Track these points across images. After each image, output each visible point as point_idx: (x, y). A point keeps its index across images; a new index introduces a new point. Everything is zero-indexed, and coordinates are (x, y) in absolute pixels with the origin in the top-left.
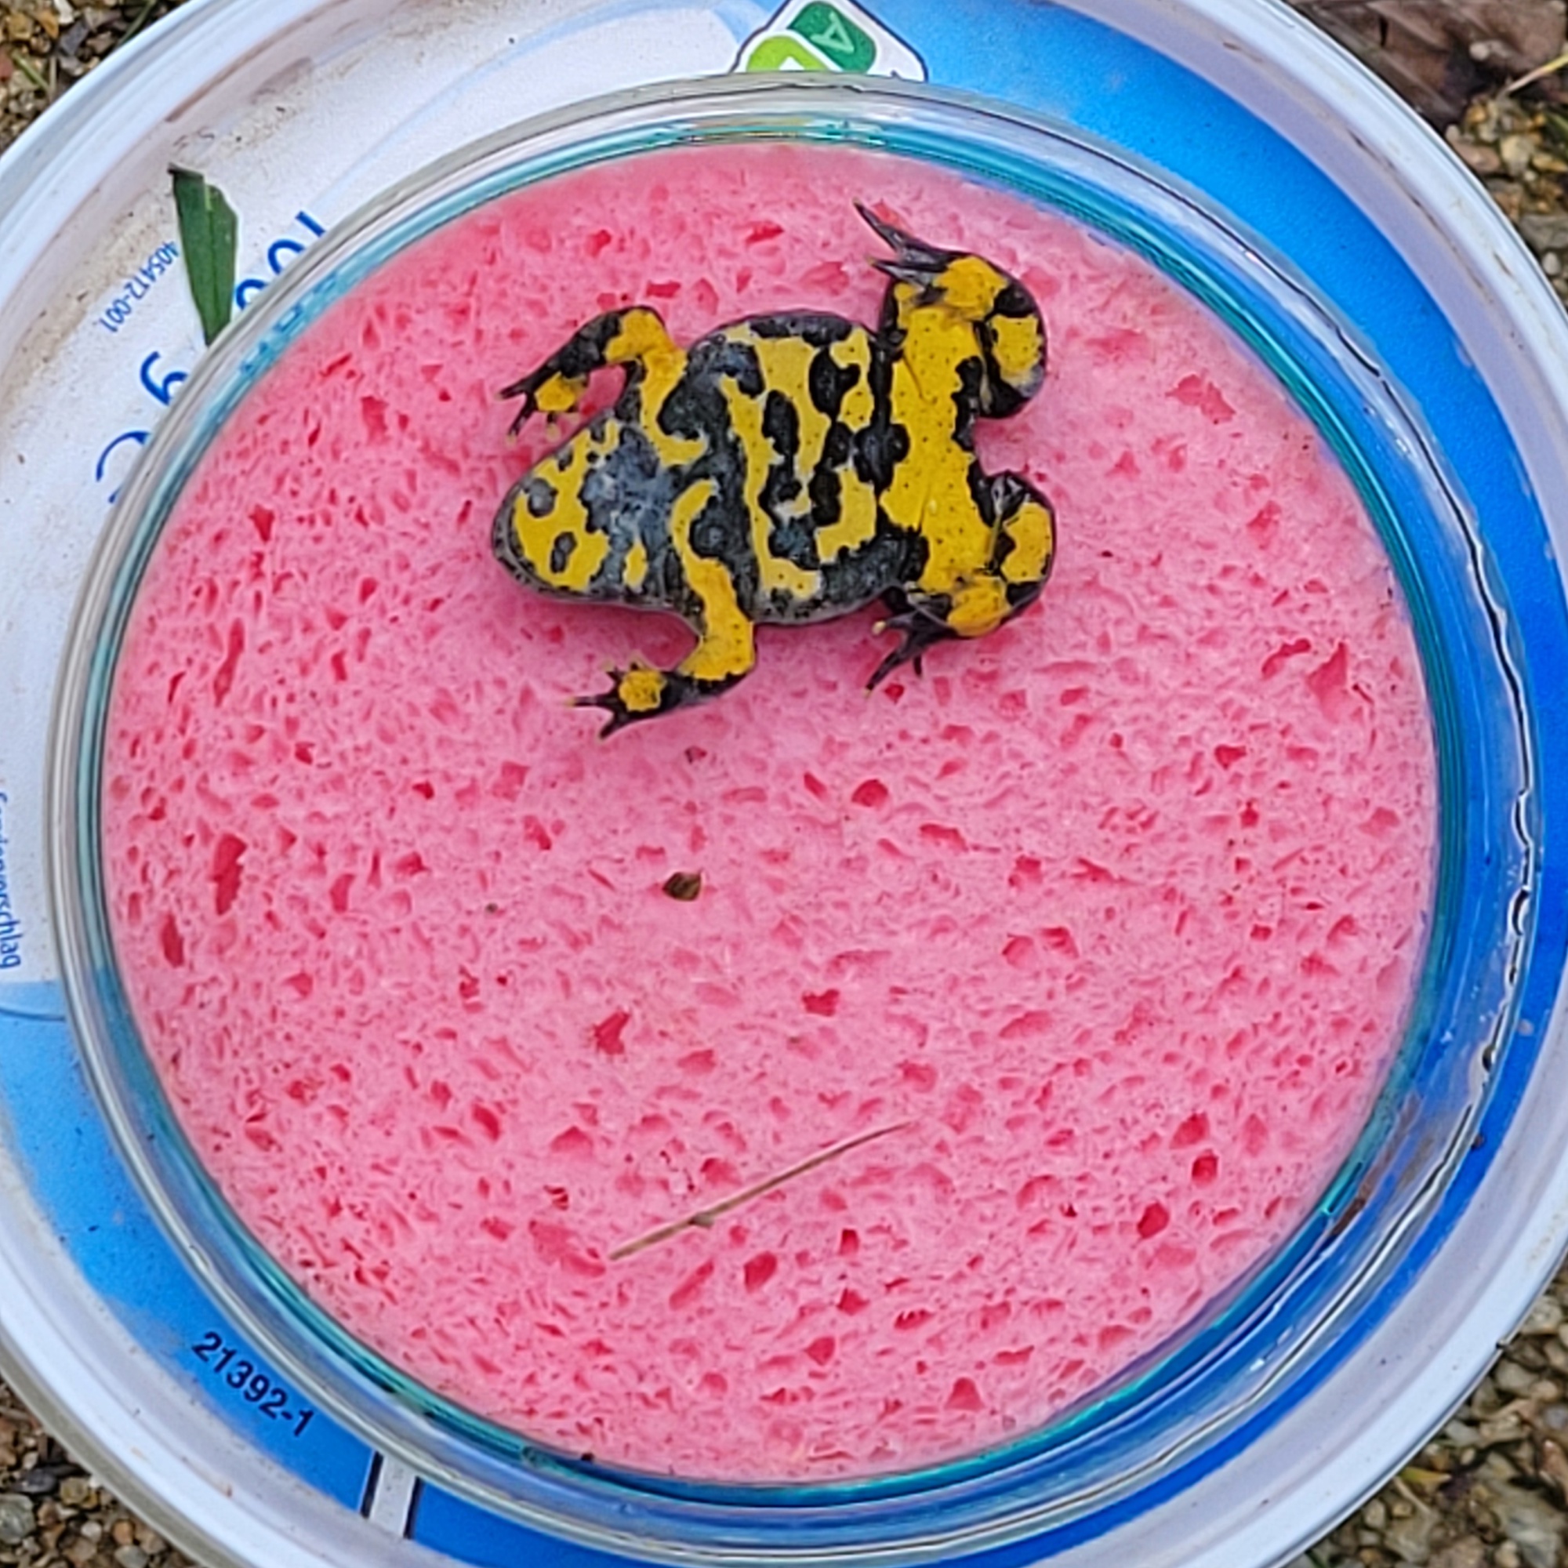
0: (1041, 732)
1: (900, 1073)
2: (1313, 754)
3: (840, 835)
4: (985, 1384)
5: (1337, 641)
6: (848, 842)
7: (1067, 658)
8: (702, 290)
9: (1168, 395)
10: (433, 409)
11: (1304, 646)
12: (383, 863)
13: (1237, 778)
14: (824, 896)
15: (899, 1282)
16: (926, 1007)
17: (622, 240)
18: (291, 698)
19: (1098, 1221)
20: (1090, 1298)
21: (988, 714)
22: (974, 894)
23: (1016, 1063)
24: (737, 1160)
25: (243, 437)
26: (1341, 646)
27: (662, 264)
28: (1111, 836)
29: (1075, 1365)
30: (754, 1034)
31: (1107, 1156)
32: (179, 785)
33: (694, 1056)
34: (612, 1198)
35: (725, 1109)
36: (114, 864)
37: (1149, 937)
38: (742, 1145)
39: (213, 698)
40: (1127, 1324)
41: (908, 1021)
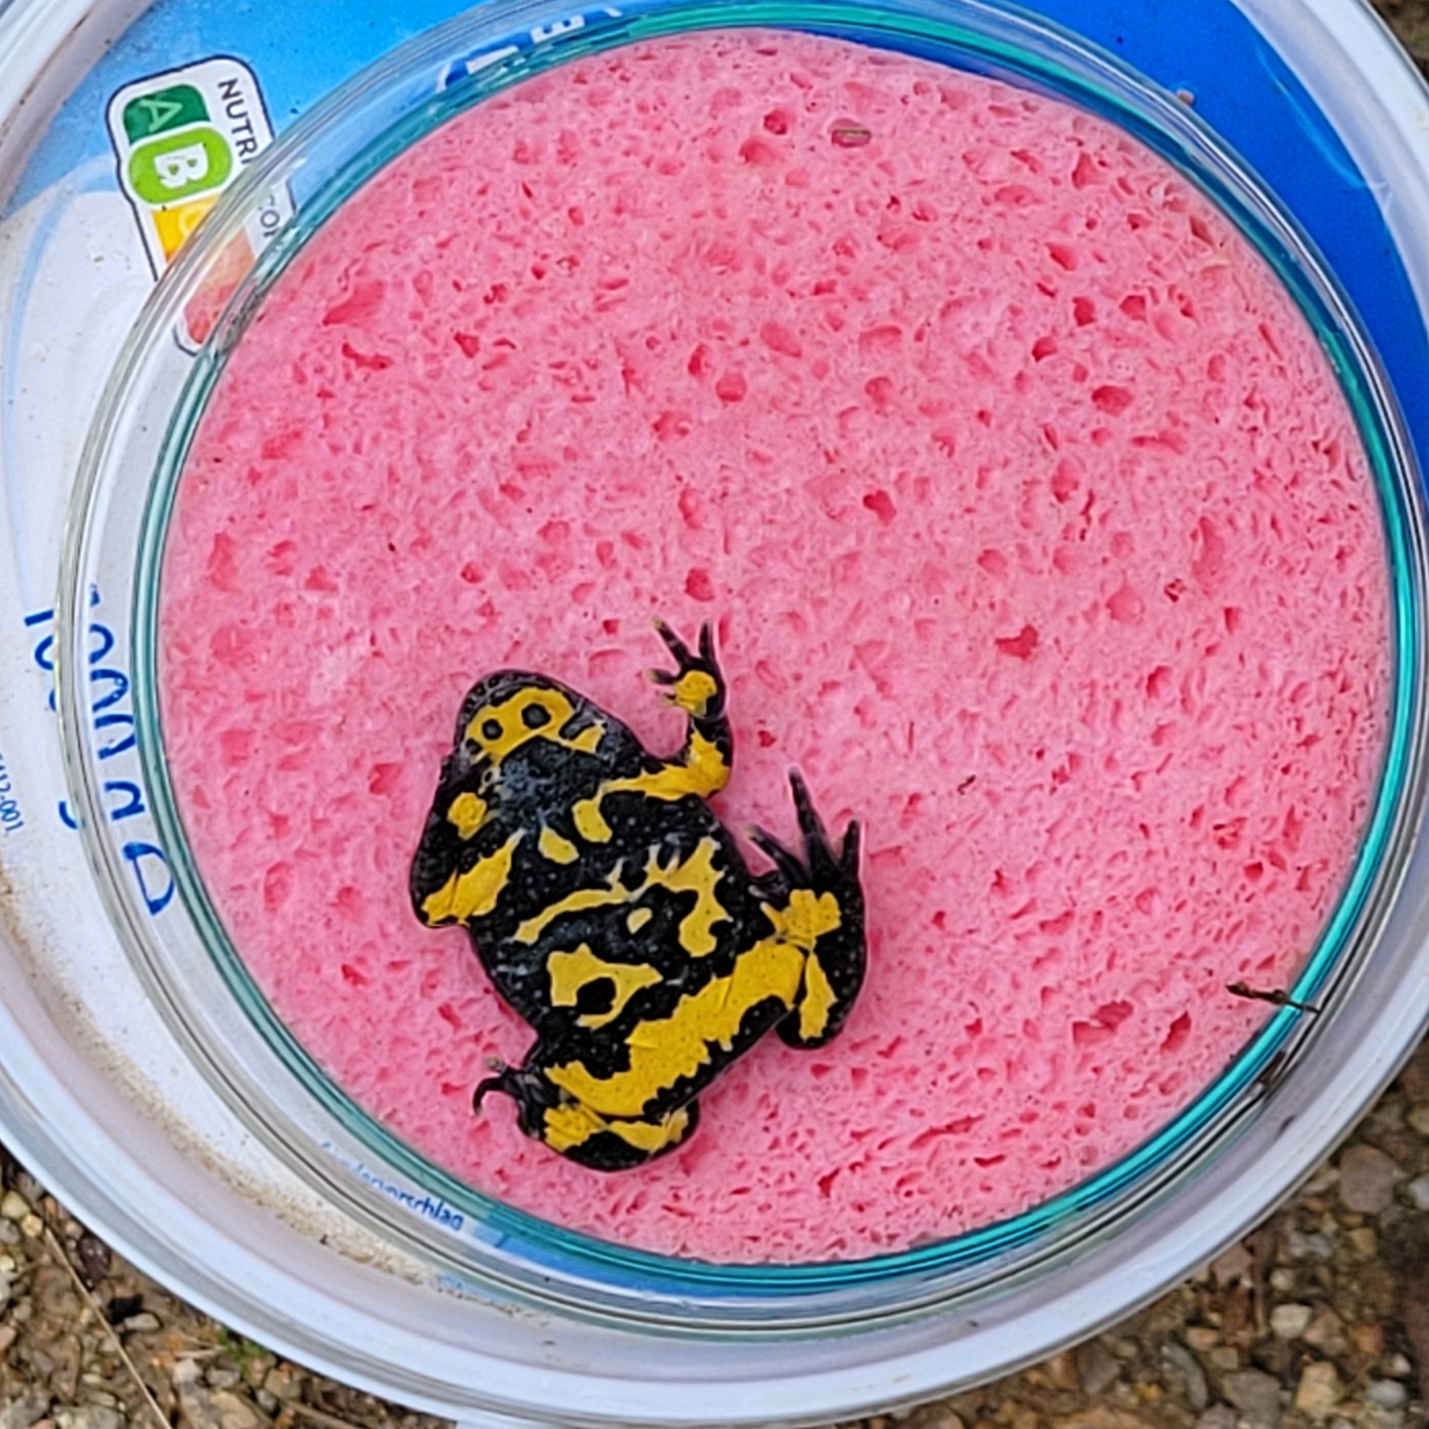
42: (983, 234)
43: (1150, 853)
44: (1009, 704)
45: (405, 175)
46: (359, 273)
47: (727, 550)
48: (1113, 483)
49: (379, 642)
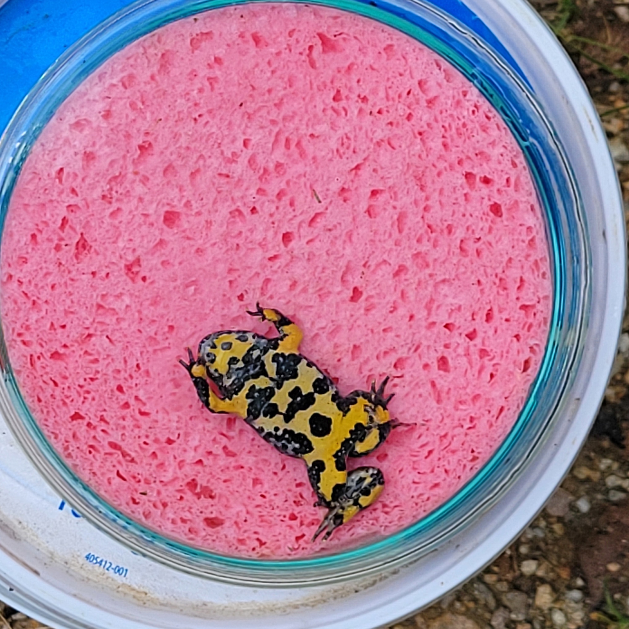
0: (295, 162)
1: (397, 278)
2: (352, 64)
3: (297, 258)
4: (526, 300)
5: (315, 35)
6: (301, 256)
7: (272, 139)
8: (70, 208)
9: (193, 52)
10: (66, 333)
11: (311, 48)
12: (225, 432)
13: (347, 98)
14: (316, 274)
15: (473, 315)
16: (377, 257)
17: (38, 230)
18: (147, 437)
19: (486, 230)
20: (513, 247)
21: (279, 180)
22: (343, 218)
23: (413, 233)
24: (399, 355)
25: (42, 411)
26: (318, 34)
27: (53, 219)
28: (347, 155)
29: (536, 263)
30: (355, 325)
31: (464, 215)
32: (159, 492)
33: (353, 353)
35: (378, 350)
37: (391, 160)
38: (394, 350)
39: (133, 464)
40: (530, 238)
41: (378, 265)
42: (483, 280)
43: (276, 474)
45: (392, 39)
46: (344, 39)
47: (308, 243)
48: (411, 382)
49: (201, 118)
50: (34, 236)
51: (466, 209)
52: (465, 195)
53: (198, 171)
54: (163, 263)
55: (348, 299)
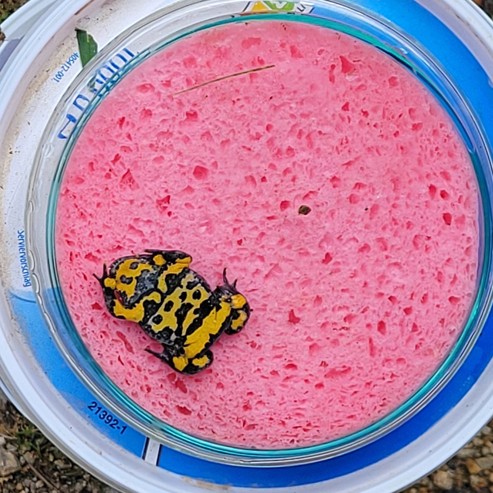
0: (303, 150)
1: (361, 253)
2: (362, 85)
3: (289, 221)
4: (455, 294)
5: (338, 57)
6: (292, 221)
7: (289, 129)
8: (123, 149)
9: (242, 51)
10: (101, 242)
11: (333, 67)
13: (353, 110)
14: (301, 237)
15: (412, 295)
16: (349, 233)
17: (95, 160)
19: (436, 233)
20: (454, 250)
21: (288, 160)
22: (330, 199)
23: (381, 222)
24: (350, 312)
25: (71, 296)
26: (341, 57)
27: (109, 154)
28: (343, 153)
29: (468, 266)
30: (321, 282)
31: (422, 217)
32: (146, 378)
33: (315, 301)
34: (335, 351)
35: (335, 304)
36: (152, 410)
38: (347, 308)
39: (131, 353)
40: (468, 246)
41: (349, 240)
42: (426, 270)
43: (235, 382)
44: (272, 320)
45: (396, 72)
46: (361, 66)
48: (354, 335)
49: (239, 102)
50: (92, 164)
51: (425, 213)
52: (426, 202)
53: (228, 141)
54: (186, 205)
55: (320, 260)
